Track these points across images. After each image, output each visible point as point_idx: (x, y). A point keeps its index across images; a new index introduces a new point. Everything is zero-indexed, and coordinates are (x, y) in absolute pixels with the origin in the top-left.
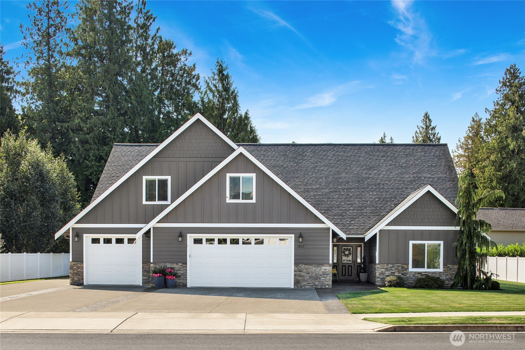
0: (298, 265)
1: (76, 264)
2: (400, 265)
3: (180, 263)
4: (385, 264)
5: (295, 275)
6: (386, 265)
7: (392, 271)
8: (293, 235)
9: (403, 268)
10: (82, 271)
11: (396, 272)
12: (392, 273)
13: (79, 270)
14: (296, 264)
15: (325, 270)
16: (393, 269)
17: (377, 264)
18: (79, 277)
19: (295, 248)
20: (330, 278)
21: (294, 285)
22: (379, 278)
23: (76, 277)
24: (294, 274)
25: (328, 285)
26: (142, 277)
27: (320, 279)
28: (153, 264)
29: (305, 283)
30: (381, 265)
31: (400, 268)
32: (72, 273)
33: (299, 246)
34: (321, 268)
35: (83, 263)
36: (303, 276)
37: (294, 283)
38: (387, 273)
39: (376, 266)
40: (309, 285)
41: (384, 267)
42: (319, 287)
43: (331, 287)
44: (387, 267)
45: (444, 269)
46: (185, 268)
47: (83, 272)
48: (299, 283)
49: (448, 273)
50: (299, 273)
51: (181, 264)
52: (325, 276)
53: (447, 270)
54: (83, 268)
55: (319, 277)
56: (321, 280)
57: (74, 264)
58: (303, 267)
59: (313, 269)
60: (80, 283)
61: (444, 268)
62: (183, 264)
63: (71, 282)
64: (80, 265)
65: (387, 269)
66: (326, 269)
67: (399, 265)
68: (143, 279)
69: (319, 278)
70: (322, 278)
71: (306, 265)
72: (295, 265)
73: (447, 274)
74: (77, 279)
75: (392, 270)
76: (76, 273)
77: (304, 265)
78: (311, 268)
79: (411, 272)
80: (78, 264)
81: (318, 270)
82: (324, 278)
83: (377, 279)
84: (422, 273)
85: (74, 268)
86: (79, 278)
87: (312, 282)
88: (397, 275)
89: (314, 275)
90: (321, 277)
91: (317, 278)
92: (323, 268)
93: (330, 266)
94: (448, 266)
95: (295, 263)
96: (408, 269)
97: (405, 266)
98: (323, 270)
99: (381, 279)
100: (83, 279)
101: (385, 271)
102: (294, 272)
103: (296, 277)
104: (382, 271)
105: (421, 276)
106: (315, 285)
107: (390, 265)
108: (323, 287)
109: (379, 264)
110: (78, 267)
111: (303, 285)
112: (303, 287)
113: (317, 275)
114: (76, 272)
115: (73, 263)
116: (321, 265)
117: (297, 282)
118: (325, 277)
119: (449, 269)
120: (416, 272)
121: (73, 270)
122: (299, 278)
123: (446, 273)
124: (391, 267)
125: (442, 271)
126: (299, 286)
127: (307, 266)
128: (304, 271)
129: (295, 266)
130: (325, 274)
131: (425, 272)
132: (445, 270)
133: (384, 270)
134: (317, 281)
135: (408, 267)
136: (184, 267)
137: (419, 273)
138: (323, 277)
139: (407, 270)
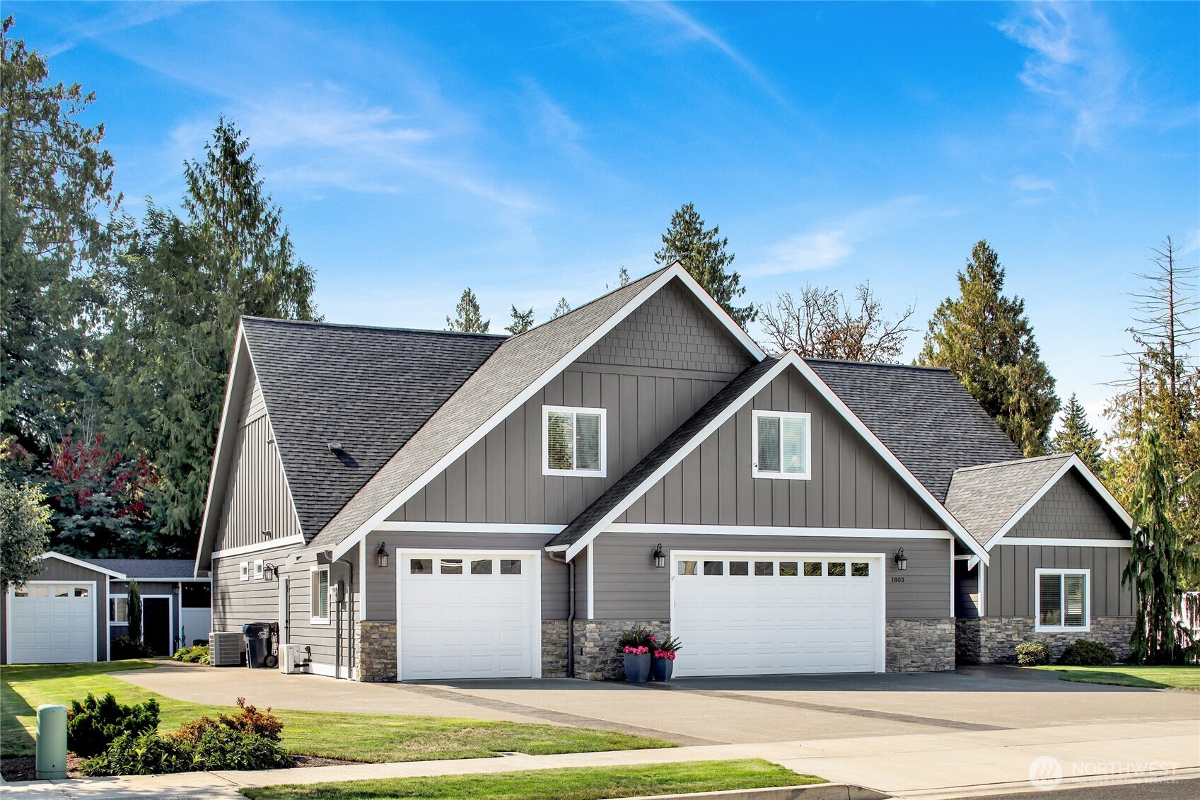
0: (893, 622)
1: (378, 627)
2: (1021, 619)
3: (655, 619)
4: (995, 617)
5: (888, 644)
6: (997, 620)
7: (1007, 633)
8: (883, 556)
9: (1025, 625)
10: (394, 644)
11: (1014, 634)
12: (1007, 635)
13: (387, 642)
14: (890, 620)
15: (943, 632)
16: (1010, 627)
17: (982, 618)
18: (385, 661)
19: (887, 584)
20: (951, 648)
21: (886, 666)
22: (986, 647)
23: (378, 661)
24: (886, 642)
25: (948, 663)
26: (542, 657)
27: (934, 652)
28: (595, 622)
29: (907, 661)
30: (990, 620)
31: (1021, 626)
32: (367, 650)
33: (895, 580)
34: (936, 628)
35: (396, 624)
36: (903, 646)
37: (886, 662)
38: (999, 636)
39: (981, 622)
40: (915, 665)
41: (995, 625)
42: (933, 669)
43: (954, 668)
44: (999, 624)
45: (1093, 626)
46: (667, 632)
47: (395, 647)
48: (896, 660)
49: (1098, 633)
50: (896, 638)
51: (657, 622)
52: (944, 644)
53: (1097, 627)
54: (396, 637)
55: (932, 647)
56: (935, 654)
57: (371, 627)
58: (902, 625)
59: (921, 629)
60: (388, 678)
61: (1092, 624)
62: (662, 622)
63: (365, 674)
64: (387, 630)
65: (998, 627)
66: (945, 630)
67: (1019, 619)
68: (543, 663)
69: (933, 649)
70: (938, 650)
71: (909, 621)
72: (887, 622)
73: (1096, 636)
74: (379, 666)
75: (1007, 629)
76: (377, 651)
77: (904, 622)
78: (918, 628)
79: (1038, 633)
80: (382, 626)
81: (930, 631)
82: (941, 650)
83: (984, 651)
84: (1058, 636)
85: (373, 637)
86: (386, 664)
87: (920, 658)
88: (1016, 640)
89: (924, 643)
90: (936, 646)
91: (927, 649)
92: (939, 626)
93: (951, 622)
94: (1099, 621)
95: (887, 617)
96: (1034, 627)
97: (1029, 621)
98: (939, 632)
99: (989, 649)
100: (395, 666)
101: (996, 632)
102: (887, 636)
103: (890, 648)
104: (991, 633)
105: (1055, 641)
106: (926, 665)
107: (1005, 621)
108: (940, 669)
109: (984, 618)
110: (384, 636)
111: (903, 666)
112: (903, 671)
113: (929, 642)
114: (376, 647)
115: (371, 624)
116: (935, 622)
117: (891, 659)
118: (944, 648)
119: (1099, 626)
120: (1046, 634)
121: (371, 644)
122: (896, 650)
123: (1095, 634)
124: (1005, 625)
125: (1089, 630)
126: (896, 669)
127: (910, 624)
128: (906, 634)
129: (889, 624)
130: (942, 639)
131: (1063, 634)
132: (1094, 629)
133: (994, 631)
134: (928, 655)
135: (1034, 623)
136: (664, 629)
137: (1053, 636)
138: (940, 647)
139: (1033, 630)
